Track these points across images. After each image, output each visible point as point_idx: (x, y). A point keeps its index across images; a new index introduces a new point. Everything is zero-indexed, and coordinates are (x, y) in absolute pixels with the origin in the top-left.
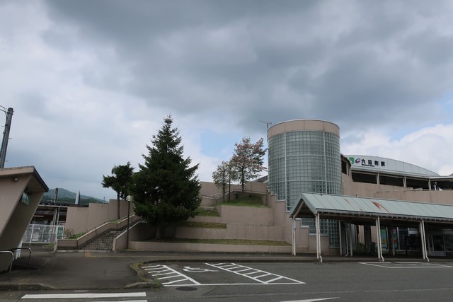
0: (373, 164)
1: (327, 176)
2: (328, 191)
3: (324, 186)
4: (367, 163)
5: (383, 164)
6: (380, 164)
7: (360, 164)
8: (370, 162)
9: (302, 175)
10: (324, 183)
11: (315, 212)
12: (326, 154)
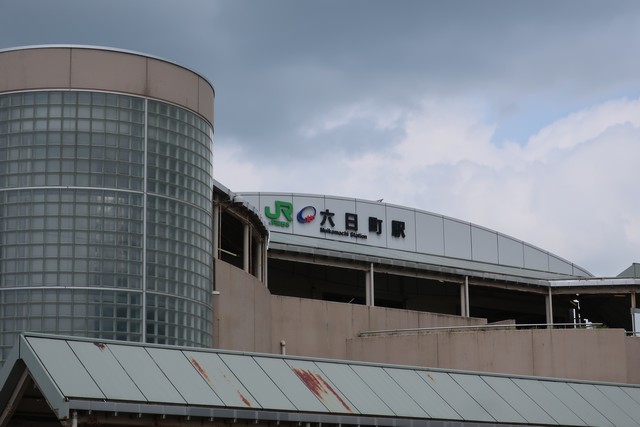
0: (363, 227)
1: (150, 272)
2: (150, 329)
3: (135, 312)
4: (340, 225)
5: (398, 229)
6: (387, 228)
7: (314, 228)
8: (351, 220)
9: (52, 266)
10: (135, 298)
11: (63, 412)
12: (151, 187)
